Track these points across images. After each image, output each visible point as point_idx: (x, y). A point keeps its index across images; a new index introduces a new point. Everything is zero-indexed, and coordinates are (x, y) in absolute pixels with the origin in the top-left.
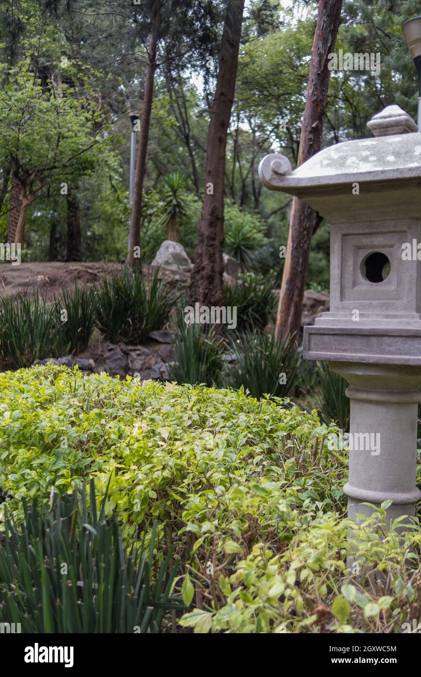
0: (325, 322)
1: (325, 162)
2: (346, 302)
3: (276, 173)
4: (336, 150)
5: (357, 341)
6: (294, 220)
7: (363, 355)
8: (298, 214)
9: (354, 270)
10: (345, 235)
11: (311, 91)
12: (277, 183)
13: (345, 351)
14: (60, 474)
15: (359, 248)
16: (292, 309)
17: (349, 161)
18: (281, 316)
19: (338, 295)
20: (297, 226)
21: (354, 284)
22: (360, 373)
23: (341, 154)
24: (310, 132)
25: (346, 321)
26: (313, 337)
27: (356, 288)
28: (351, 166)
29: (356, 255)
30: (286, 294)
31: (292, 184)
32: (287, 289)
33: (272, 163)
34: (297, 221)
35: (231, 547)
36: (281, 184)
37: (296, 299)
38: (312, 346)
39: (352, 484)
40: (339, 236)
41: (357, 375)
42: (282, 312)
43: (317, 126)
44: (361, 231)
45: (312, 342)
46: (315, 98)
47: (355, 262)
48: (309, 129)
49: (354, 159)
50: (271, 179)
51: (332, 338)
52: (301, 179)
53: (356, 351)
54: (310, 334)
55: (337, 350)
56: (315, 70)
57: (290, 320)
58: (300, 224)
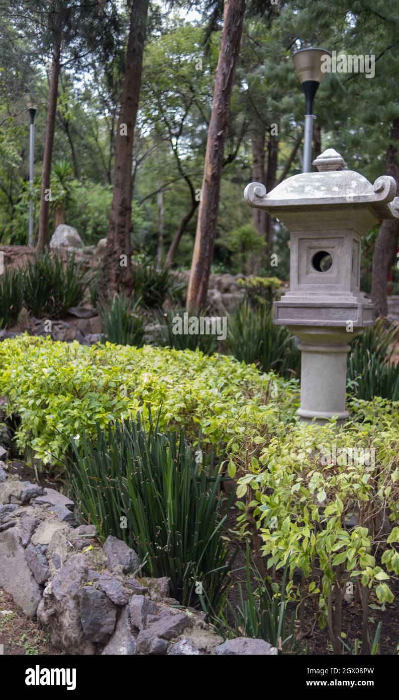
0: (287, 299)
1: (289, 189)
2: (301, 285)
3: (257, 196)
4: (295, 180)
5: (312, 312)
7: (315, 321)
9: (307, 263)
10: (300, 239)
12: (257, 203)
13: (303, 318)
15: (310, 248)
16: (201, 288)
17: (307, 189)
18: (192, 294)
19: (296, 280)
21: (307, 273)
22: (313, 333)
23: (300, 184)
24: (216, 140)
25: (303, 298)
26: (280, 310)
27: (308, 276)
28: (308, 193)
29: (308, 253)
30: (195, 275)
31: (269, 204)
32: (197, 271)
33: (255, 189)
35: (259, 440)
36: (261, 204)
37: (204, 279)
38: (280, 315)
39: (304, 408)
40: (297, 239)
41: (311, 335)
42: (192, 290)
43: (222, 135)
44: (312, 237)
45: (280, 313)
46: (220, 111)
47: (308, 258)
48: (215, 137)
49: (310, 188)
50: (254, 200)
51: (293, 309)
52: (274, 201)
53: (311, 318)
54: (278, 307)
55: (297, 318)
56: (220, 87)
57: (199, 297)
58: (207, 216)
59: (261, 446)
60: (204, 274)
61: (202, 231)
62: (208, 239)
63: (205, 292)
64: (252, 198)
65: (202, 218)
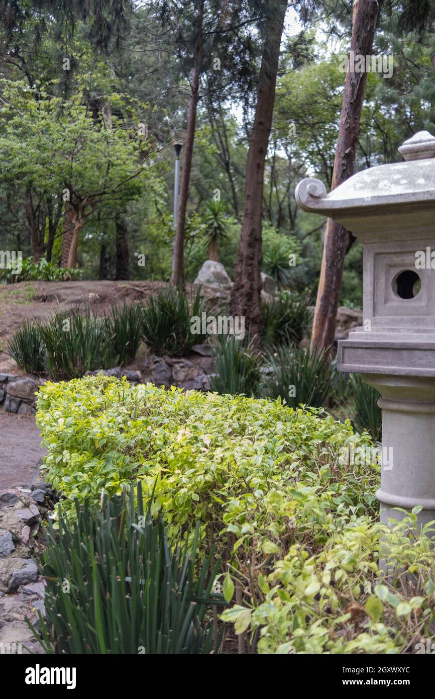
0: (359, 336)
1: (359, 185)
2: (378, 318)
3: (311, 196)
4: (369, 174)
5: (389, 354)
6: (328, 240)
7: (394, 367)
8: (332, 235)
9: (386, 287)
10: (377, 254)
11: (344, 119)
12: (312, 205)
13: (377, 363)
14: (109, 477)
15: (391, 266)
16: (326, 324)
17: (381, 185)
18: (316, 332)
19: (371, 310)
20: (331, 246)
21: (386, 300)
22: (391, 384)
23: (374, 178)
24: (344, 158)
25: (378, 336)
26: (347, 351)
27: (388, 304)
28: (382, 189)
29: (387, 273)
30: (320, 310)
31: (327, 206)
32: (322, 306)
33: (308, 187)
34: (331, 242)
35: (269, 547)
36: (316, 207)
37: (330, 315)
38: (346, 359)
39: (384, 490)
40: (372, 255)
41: (389, 387)
42: (317, 327)
43: (350, 152)
44: (393, 251)
45: (346, 355)
46: (348, 125)
47: (387, 280)
48: (342, 155)
49: (386, 182)
50: (307, 202)
51: (365, 351)
52: (336, 202)
53: (388, 364)
54: (344, 348)
55: (369, 363)
56: (348, 100)
57: (324, 334)
58: (334, 244)
59: (272, 559)
60: (330, 309)
61: (327, 261)
62: (334, 269)
63: (331, 330)
64: (304, 199)
65: (328, 246)
